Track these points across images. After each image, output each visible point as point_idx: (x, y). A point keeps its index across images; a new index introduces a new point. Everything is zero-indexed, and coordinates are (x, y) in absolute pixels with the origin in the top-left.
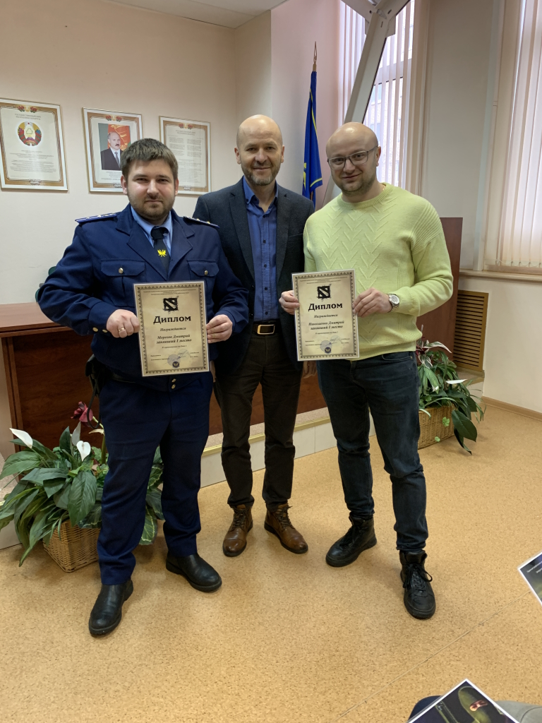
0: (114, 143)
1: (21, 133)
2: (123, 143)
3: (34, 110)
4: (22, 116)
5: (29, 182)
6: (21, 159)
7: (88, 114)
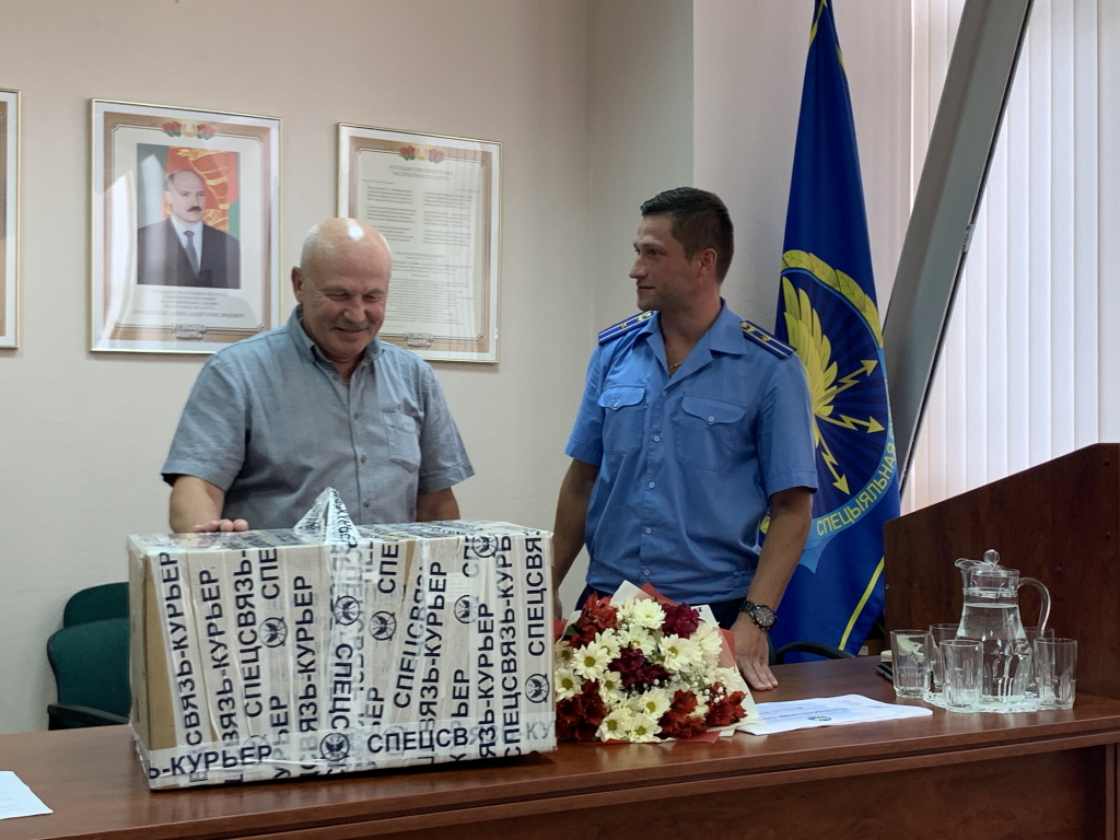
0: (183, 204)
2: (212, 204)
7: (107, 115)
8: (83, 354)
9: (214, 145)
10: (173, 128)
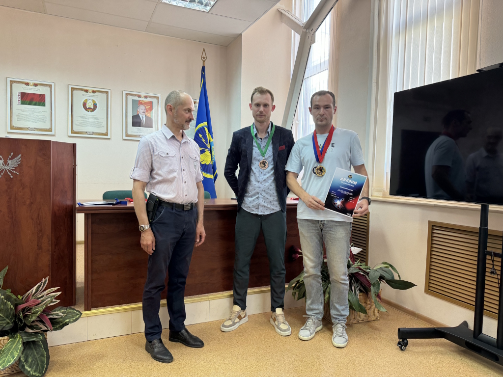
0: (141, 111)
1: (85, 105)
2: (147, 111)
3: (94, 92)
4: (86, 95)
5: (86, 133)
6: (83, 120)
7: (126, 94)
8: (122, 139)
9: (149, 100)
10: (139, 96)
